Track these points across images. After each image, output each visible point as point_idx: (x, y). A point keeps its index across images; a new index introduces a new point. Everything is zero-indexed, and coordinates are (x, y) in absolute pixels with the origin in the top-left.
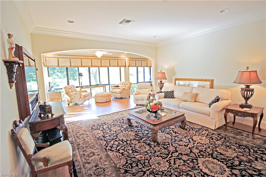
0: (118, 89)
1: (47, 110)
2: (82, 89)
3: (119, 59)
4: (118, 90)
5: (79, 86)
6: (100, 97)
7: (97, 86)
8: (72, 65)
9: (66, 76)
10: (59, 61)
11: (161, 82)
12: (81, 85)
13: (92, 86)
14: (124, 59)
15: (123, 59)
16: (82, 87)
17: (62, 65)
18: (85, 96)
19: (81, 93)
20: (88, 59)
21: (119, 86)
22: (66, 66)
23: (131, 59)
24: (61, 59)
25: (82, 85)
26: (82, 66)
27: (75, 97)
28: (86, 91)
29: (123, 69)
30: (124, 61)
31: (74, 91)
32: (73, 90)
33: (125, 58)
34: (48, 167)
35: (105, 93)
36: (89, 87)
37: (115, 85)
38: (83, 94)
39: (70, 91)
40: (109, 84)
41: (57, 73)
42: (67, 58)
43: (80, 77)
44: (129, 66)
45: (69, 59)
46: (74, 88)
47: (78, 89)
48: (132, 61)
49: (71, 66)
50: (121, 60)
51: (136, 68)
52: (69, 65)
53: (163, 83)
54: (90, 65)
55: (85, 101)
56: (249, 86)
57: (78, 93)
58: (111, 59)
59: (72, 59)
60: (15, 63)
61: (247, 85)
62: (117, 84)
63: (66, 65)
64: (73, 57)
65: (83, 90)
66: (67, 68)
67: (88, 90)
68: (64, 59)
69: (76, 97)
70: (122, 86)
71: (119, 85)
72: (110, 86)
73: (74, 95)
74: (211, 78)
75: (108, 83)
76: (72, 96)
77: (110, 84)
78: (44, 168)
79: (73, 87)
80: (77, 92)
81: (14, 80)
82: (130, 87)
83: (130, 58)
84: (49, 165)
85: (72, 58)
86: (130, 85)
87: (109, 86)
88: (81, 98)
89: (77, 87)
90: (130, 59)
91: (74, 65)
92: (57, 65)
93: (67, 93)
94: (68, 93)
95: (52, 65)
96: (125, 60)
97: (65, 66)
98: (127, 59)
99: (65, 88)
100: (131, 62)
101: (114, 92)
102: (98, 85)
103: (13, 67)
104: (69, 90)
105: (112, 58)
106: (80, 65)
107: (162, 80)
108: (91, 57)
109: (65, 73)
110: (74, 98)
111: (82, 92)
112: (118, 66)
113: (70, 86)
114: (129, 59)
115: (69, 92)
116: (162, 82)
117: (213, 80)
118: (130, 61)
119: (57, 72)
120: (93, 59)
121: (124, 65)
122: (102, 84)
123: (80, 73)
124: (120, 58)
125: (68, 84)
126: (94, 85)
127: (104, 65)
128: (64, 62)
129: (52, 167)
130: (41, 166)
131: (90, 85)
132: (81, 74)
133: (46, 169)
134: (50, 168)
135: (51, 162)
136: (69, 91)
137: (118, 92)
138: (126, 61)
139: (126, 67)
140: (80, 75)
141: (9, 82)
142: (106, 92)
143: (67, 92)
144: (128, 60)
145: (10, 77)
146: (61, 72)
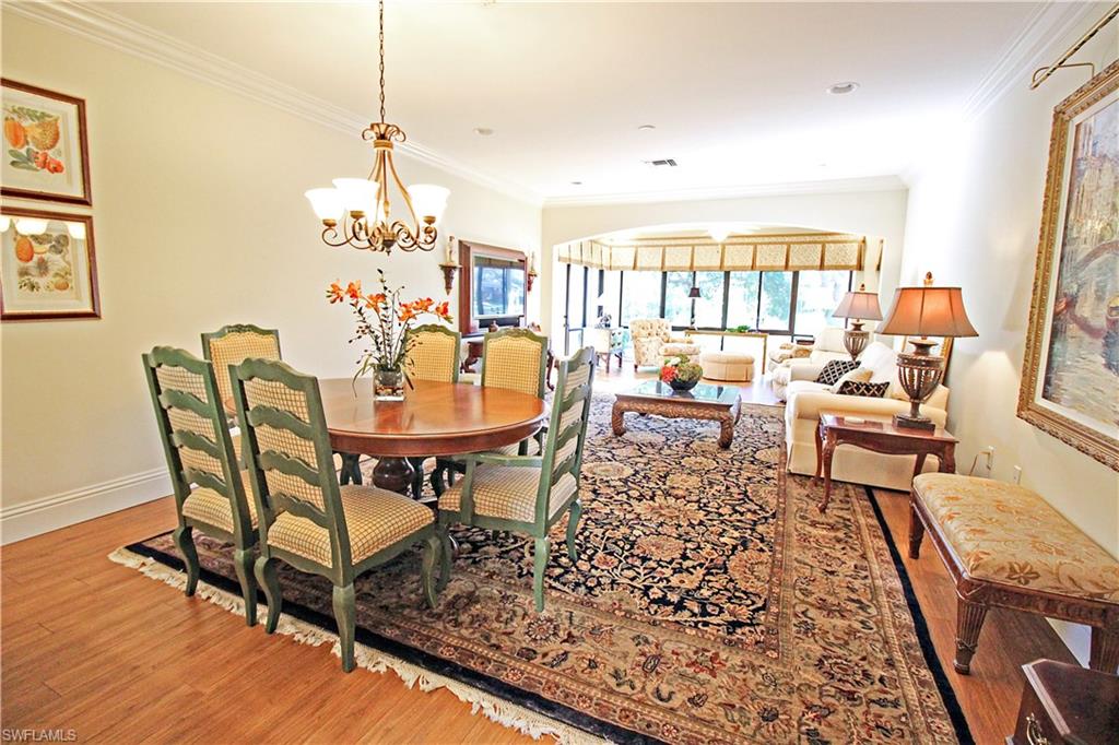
3: (830, 238)
7: (742, 330)
8: (666, 264)
10: (639, 255)
11: (858, 327)
13: (731, 329)
15: (852, 237)
16: (693, 330)
17: (644, 264)
24: (643, 248)
26: (691, 268)
27: (648, 349)
36: (719, 332)
40: (791, 332)
45: (661, 250)
49: (663, 268)
50: (839, 245)
52: (660, 265)
53: (865, 335)
54: (718, 264)
57: (654, 341)
58: (795, 243)
59: (667, 249)
63: (652, 265)
64: (673, 242)
66: (664, 275)
68: (648, 249)
69: (651, 350)
73: (647, 345)
77: (794, 333)
85: (670, 246)
91: (672, 264)
97: (649, 269)
102: (745, 328)
105: (801, 239)
106: (688, 264)
107: (861, 322)
112: (821, 267)
113: (649, 321)
116: (862, 328)
120: (730, 246)
121: (853, 263)
126: (736, 330)
127: (764, 264)
128: (648, 256)
131: (724, 328)
132: (695, 292)
143: (634, 334)
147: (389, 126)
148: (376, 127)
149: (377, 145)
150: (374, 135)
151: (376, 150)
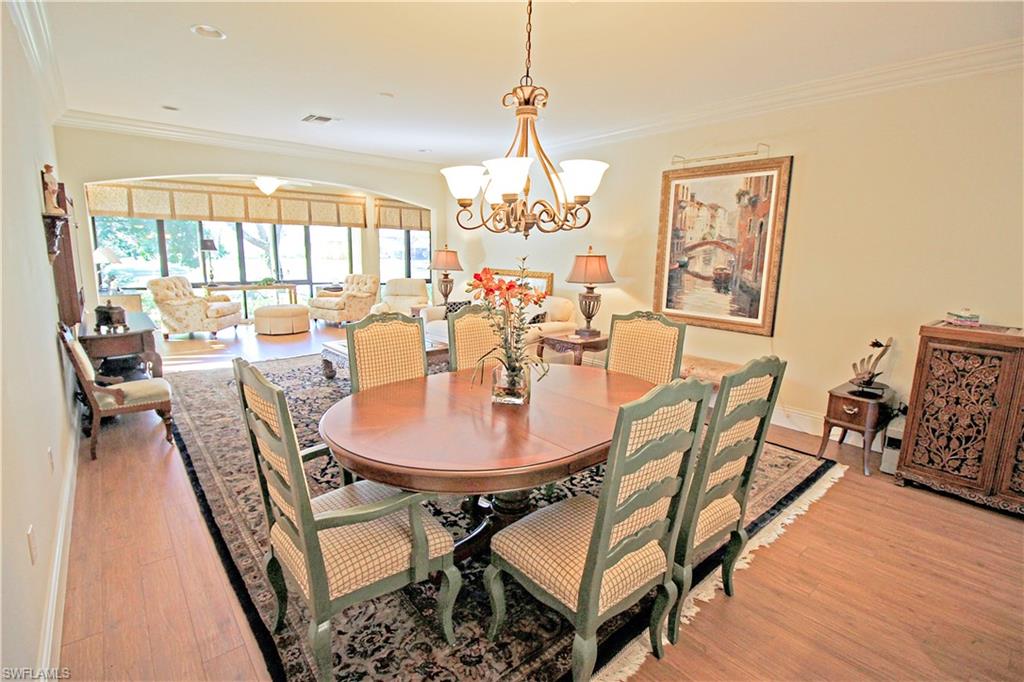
0: (337, 296)
1: (115, 318)
2: (212, 293)
3: (341, 199)
4: (334, 300)
5: (203, 281)
6: (270, 317)
7: (267, 284)
8: (177, 212)
9: (156, 247)
10: (134, 198)
11: (446, 276)
12: (209, 280)
13: (250, 283)
14: (362, 201)
15: (358, 201)
16: (213, 286)
17: (144, 210)
18: (221, 314)
19: (209, 304)
20: (233, 194)
21: (341, 289)
22: (158, 215)
23: (386, 203)
24: (140, 190)
25: (215, 280)
26: (211, 218)
27: (187, 314)
28: (227, 300)
29: (357, 232)
30: (361, 208)
31: (184, 295)
32: (181, 293)
33: (365, 198)
34: (125, 406)
35: (294, 306)
36: (240, 286)
37: (330, 286)
38: (215, 305)
39: (171, 294)
40: (309, 282)
41: (121, 235)
42: (162, 189)
43: (206, 252)
44: (378, 226)
45: (167, 194)
46: (184, 286)
47: (201, 293)
48: (388, 210)
49: (173, 215)
50: (350, 206)
51: (401, 233)
52: (168, 212)
53: (452, 281)
54: (242, 214)
55: (221, 327)
56: (592, 289)
57: (197, 303)
58: (314, 200)
59: (176, 194)
60: (58, 218)
61: (589, 285)
62: (336, 282)
63: (157, 212)
64: (182, 187)
65: (215, 294)
66: (160, 224)
67: (236, 296)
68: (148, 191)
69: (191, 314)
70: (351, 289)
71: (341, 285)
72: (314, 287)
73: (184, 309)
74: (549, 271)
75: (304, 277)
76: (177, 310)
77: (314, 281)
78: (117, 406)
79: (180, 285)
80: (194, 300)
81: (55, 249)
82: (373, 291)
83: (380, 199)
84: (125, 402)
85: (178, 190)
86: (373, 285)
87: (308, 286)
88: (207, 317)
89: (195, 286)
90: (382, 203)
91: (185, 212)
92: (126, 209)
93: (160, 302)
94: (163, 300)
95: (108, 209)
96: (364, 205)
97: (151, 216)
98: (370, 204)
99: (154, 284)
100: (385, 213)
101: (320, 304)
102: (271, 280)
103: (54, 226)
104: (167, 291)
105: (319, 197)
106: (207, 213)
107: (448, 272)
108: (243, 191)
109: (154, 234)
110: (183, 316)
111: (212, 301)
112: (339, 224)
113: (171, 280)
114: (378, 202)
115: (167, 298)
116: (449, 276)
117: (552, 274)
118: (382, 209)
119: (119, 230)
120: (253, 198)
121: (361, 221)
122: (285, 279)
123: (205, 238)
124: (349, 197)
125: (165, 273)
126: (256, 283)
127: (288, 218)
128: (149, 201)
129: (130, 407)
130: (110, 404)
131: (243, 282)
132: (209, 244)
133: (119, 409)
134: (126, 408)
135: (129, 399)
136: (167, 296)
137: (332, 305)
138: (367, 206)
139: (366, 226)
140: (207, 245)
141: (49, 253)
142: (296, 302)
143: (159, 297)
144: (376, 206)
145: (50, 244)
146: (134, 230)
147: (535, 88)
148: (519, 90)
149: (519, 112)
150: (516, 101)
151: (518, 117)
